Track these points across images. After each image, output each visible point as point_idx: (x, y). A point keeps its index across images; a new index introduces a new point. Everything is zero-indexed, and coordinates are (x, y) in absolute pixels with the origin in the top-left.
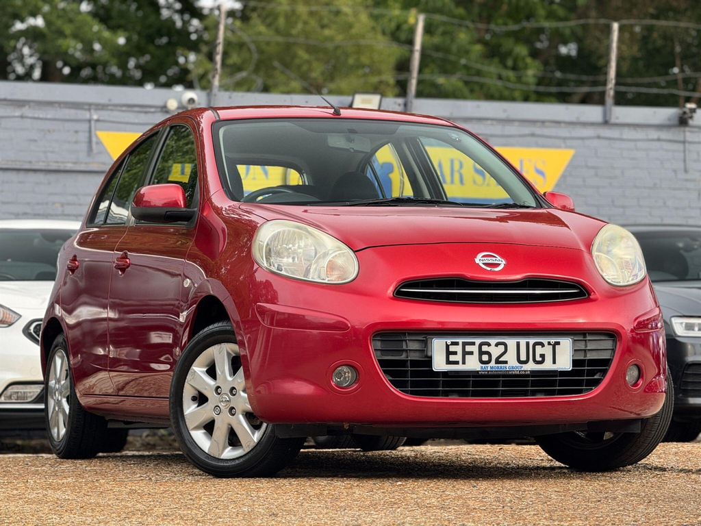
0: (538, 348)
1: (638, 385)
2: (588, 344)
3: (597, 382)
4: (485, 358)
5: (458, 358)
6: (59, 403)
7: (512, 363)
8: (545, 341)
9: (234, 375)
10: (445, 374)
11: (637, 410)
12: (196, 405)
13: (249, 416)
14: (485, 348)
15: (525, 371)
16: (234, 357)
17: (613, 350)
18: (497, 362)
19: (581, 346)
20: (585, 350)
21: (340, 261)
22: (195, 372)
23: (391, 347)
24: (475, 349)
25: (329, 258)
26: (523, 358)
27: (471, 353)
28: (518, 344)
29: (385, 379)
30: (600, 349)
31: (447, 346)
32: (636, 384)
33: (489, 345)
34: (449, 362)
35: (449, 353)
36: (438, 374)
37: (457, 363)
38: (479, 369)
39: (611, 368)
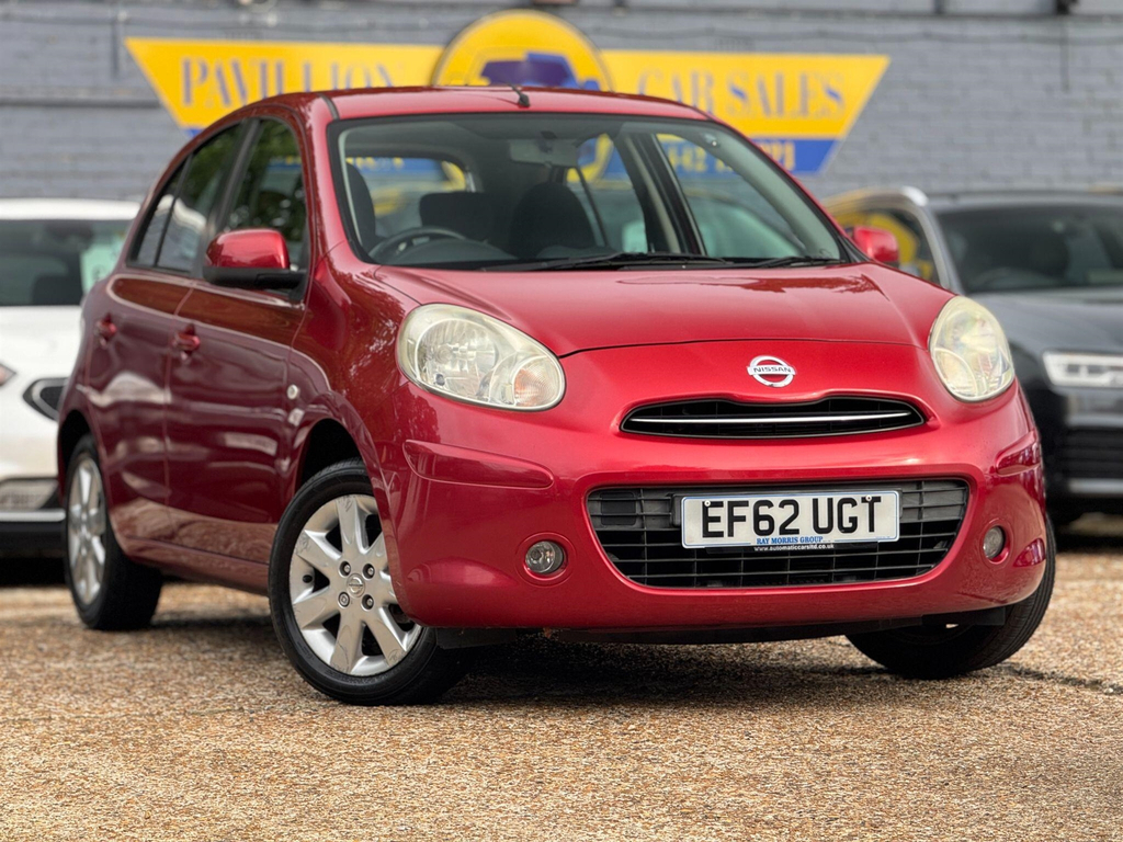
0: (847, 508)
1: (1001, 559)
2: (924, 498)
3: (938, 557)
4: (764, 525)
5: (722, 526)
6: (87, 544)
7: (805, 534)
8: (857, 496)
9: (370, 545)
10: (701, 552)
11: (1001, 596)
12: (310, 590)
13: (394, 610)
14: (763, 511)
15: (826, 545)
16: (369, 517)
17: (965, 507)
18: (783, 531)
19: (914, 502)
20: (920, 508)
21: (536, 373)
22: (309, 538)
23: (618, 510)
24: (748, 512)
25: (520, 367)
26: (823, 523)
27: (743, 519)
28: (815, 502)
29: (608, 562)
30: (943, 504)
31: (705, 509)
32: (997, 557)
33: (770, 504)
34: (707, 534)
35: (707, 519)
36: (691, 552)
37: (720, 534)
38: (754, 543)
39: (960, 533)
